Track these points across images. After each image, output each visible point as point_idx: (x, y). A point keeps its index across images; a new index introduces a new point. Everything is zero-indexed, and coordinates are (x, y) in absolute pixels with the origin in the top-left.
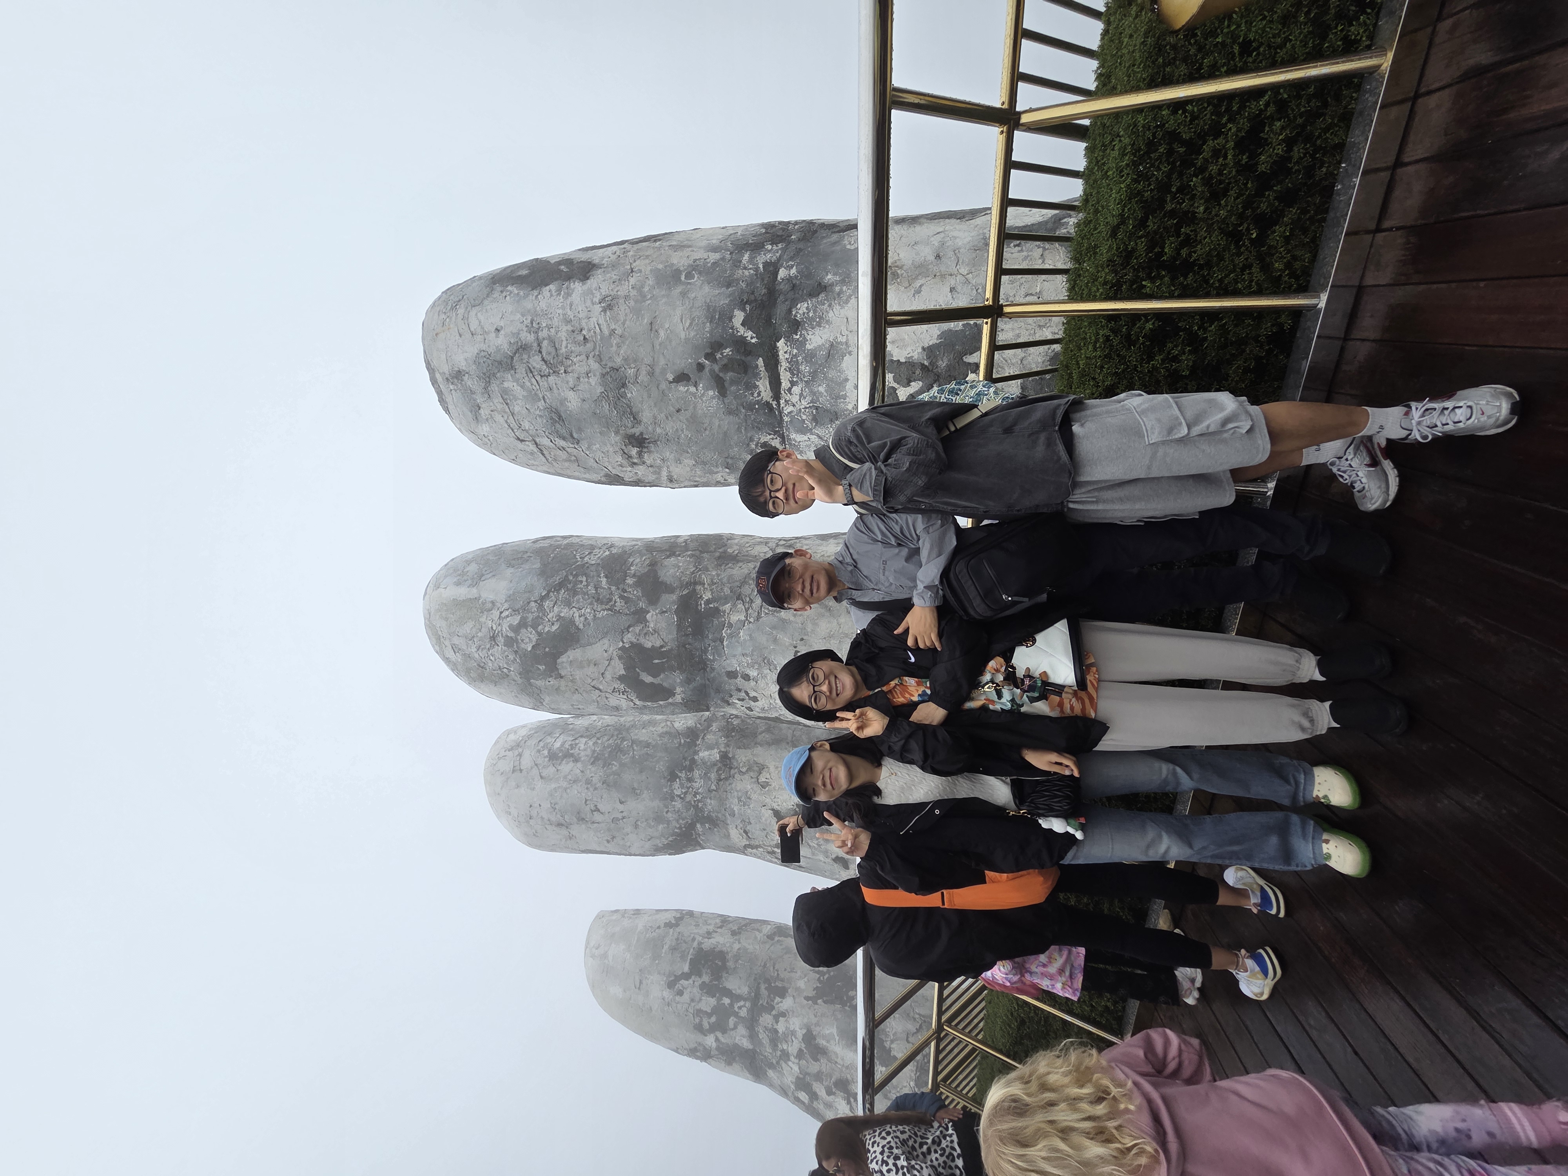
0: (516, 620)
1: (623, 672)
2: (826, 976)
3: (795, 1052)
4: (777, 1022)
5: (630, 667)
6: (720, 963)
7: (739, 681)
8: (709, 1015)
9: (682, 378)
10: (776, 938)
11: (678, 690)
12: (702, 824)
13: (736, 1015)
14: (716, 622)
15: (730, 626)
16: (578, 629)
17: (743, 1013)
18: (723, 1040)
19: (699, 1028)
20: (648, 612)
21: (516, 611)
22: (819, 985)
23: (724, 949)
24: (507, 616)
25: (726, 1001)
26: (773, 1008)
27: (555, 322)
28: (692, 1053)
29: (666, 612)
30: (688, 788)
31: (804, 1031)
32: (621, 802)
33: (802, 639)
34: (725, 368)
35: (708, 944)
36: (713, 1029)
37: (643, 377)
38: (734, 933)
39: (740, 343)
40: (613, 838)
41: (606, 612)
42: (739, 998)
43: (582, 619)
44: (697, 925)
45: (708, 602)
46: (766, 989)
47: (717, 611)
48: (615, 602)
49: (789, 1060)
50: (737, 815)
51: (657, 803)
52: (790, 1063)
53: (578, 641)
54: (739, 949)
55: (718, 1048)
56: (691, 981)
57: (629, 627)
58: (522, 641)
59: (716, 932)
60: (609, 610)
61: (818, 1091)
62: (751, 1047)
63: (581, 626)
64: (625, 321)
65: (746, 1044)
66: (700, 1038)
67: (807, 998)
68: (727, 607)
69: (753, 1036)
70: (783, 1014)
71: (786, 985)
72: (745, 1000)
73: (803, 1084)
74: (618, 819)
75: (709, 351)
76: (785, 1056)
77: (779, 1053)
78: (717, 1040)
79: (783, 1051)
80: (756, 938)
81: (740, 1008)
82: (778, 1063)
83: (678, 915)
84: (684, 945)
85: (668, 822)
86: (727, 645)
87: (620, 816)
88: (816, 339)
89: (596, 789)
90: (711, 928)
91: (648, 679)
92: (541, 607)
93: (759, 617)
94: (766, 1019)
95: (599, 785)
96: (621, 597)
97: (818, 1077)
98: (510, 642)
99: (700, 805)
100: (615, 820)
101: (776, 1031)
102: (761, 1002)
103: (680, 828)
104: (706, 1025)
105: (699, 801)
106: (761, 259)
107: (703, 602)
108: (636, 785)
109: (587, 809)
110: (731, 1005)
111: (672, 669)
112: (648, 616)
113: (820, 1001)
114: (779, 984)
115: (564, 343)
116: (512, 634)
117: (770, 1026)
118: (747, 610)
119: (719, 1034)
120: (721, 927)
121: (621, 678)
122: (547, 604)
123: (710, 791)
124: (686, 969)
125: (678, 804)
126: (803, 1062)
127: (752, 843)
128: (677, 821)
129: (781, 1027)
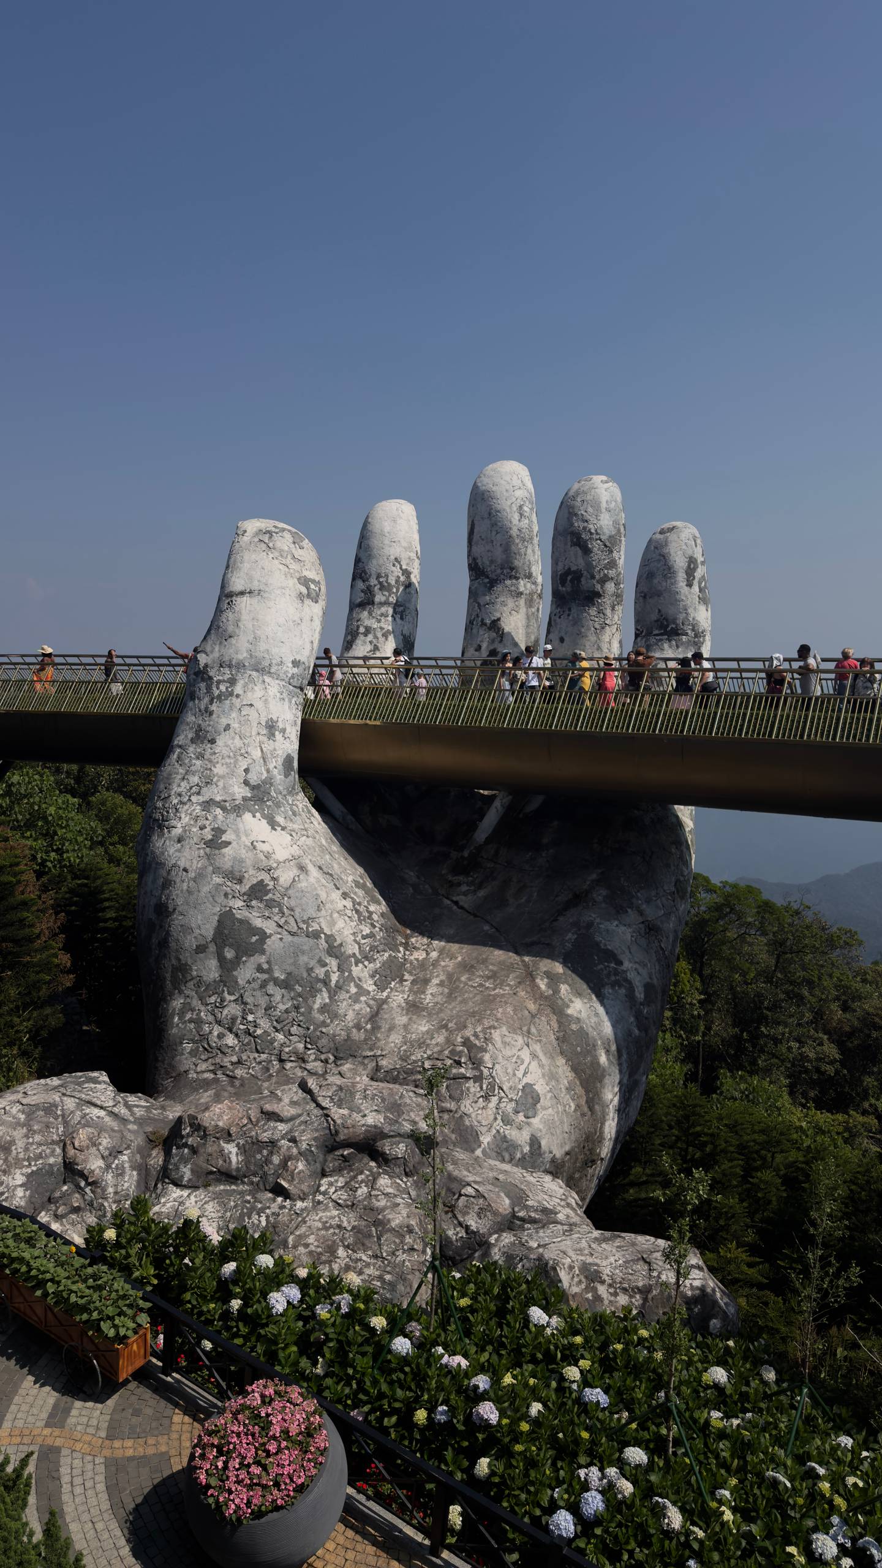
0: (593, 531)
1: (572, 570)
5: (574, 572)
8: (387, 581)
9: (660, 611)
11: (564, 589)
30: (506, 576)
32: (501, 545)
37: (660, 601)
39: (667, 626)
43: (592, 556)
46: (402, 609)
47: (594, 605)
48: (598, 568)
51: (499, 561)
52: (377, 622)
53: (584, 555)
54: (412, 593)
55: (371, 585)
56: (400, 570)
57: (589, 573)
60: (595, 566)
61: (368, 637)
64: (672, 596)
88: (666, 646)
95: (509, 534)
100: (492, 542)
103: (487, 571)
104: (381, 579)
106: (689, 632)
110: (394, 592)
111: (572, 588)
113: (402, 637)
114: (405, 616)
121: (569, 568)
122: (598, 542)
125: (499, 571)
128: (491, 571)
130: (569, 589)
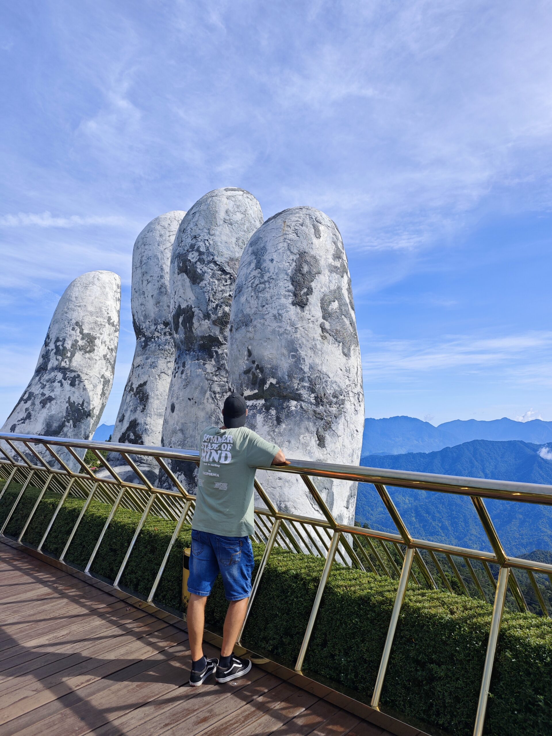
0: (203, 249)
1: (182, 307)
2: (80, 408)
3: (44, 392)
4: (58, 382)
5: (184, 311)
6: (88, 350)
7: (182, 368)
8: (63, 345)
9: (250, 353)
10: (102, 380)
11: (178, 336)
12: (144, 341)
13: (62, 360)
14: (206, 356)
15: (204, 364)
16: (199, 283)
17: (63, 364)
18: (52, 353)
19: (57, 340)
20: (209, 320)
21: (208, 249)
22: (76, 404)
23: (96, 351)
24: (205, 244)
25: (69, 354)
26: (65, 380)
27: (271, 290)
28: (48, 337)
29: (209, 330)
30: (161, 333)
31: (53, 397)
32: (152, 296)
33: (196, 402)
34: (254, 374)
35: (97, 342)
36: (57, 347)
37: (249, 335)
38: (105, 356)
39: (263, 382)
40: (136, 292)
41: (207, 298)
42: (70, 361)
43: (204, 285)
44: (109, 335)
45: (216, 352)
46: (75, 376)
47: (211, 357)
48: (214, 302)
49: (42, 388)
50: (146, 361)
51: (152, 315)
52: (40, 389)
53: (193, 284)
54: (96, 360)
55: (49, 350)
56: (79, 334)
57: (201, 311)
58: (193, 254)
59: (106, 346)
60: (209, 299)
61: (27, 403)
62: (49, 368)
63: (200, 285)
64: (270, 326)
65: (50, 366)
66: (53, 341)
67: (69, 398)
68: (213, 362)
69: (53, 369)
70: (62, 385)
71: (77, 386)
72: (69, 365)
73: (31, 395)
74: (144, 294)
75: (260, 367)
76: (43, 387)
77: (45, 383)
78: (52, 350)
79: (46, 385)
80: (102, 368)
81: (66, 362)
82: (41, 383)
83: (115, 324)
84: (98, 329)
85: (145, 322)
86: (195, 363)
87: (146, 296)
88: (260, 419)
89: (158, 281)
90: (108, 343)
91: (181, 320)
92: (209, 262)
93: (208, 380)
94: (60, 376)
95: (160, 283)
96: (217, 305)
97: (33, 404)
98: (192, 247)
99: (153, 340)
100: (144, 292)
101: (54, 382)
102: (68, 373)
103: (142, 329)
104: (58, 344)
105: (155, 339)
107: (216, 349)
108: (161, 304)
109: (148, 277)
110: (67, 357)
111: (185, 333)
112: (207, 321)
113: (68, 405)
114: (77, 383)
115: (263, 296)
116: (196, 247)
117: (56, 378)
118: (212, 373)
119: (54, 351)
120: (108, 348)
121: (179, 306)
122: (212, 265)
123: (159, 346)
124: (85, 331)
125: (153, 327)
126: (40, 396)
127: (134, 370)
128: (145, 327)
129: (56, 384)
130: (182, 336)
